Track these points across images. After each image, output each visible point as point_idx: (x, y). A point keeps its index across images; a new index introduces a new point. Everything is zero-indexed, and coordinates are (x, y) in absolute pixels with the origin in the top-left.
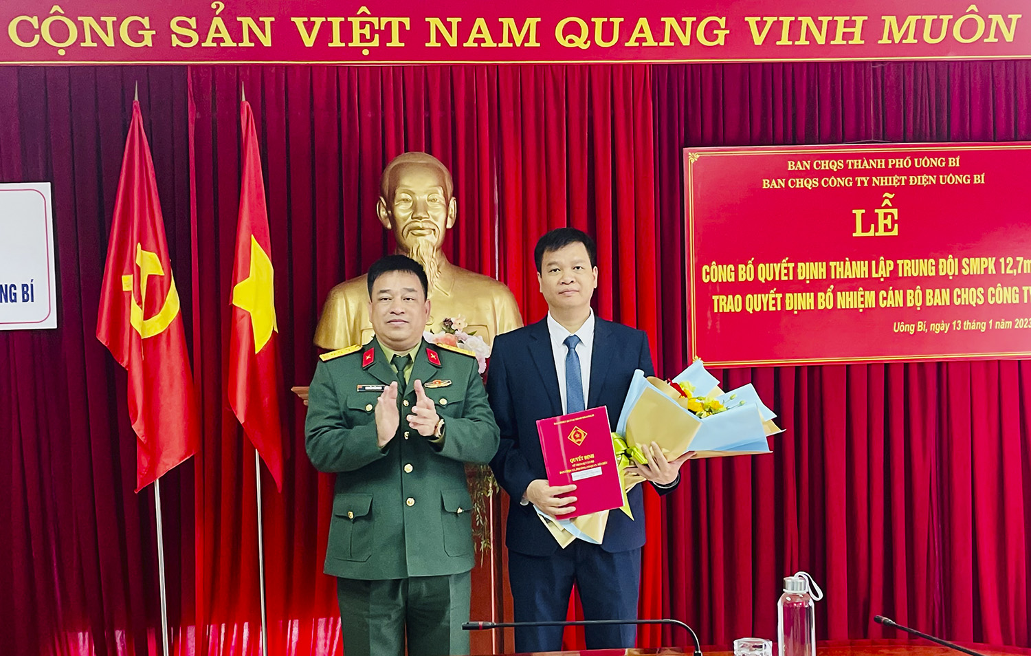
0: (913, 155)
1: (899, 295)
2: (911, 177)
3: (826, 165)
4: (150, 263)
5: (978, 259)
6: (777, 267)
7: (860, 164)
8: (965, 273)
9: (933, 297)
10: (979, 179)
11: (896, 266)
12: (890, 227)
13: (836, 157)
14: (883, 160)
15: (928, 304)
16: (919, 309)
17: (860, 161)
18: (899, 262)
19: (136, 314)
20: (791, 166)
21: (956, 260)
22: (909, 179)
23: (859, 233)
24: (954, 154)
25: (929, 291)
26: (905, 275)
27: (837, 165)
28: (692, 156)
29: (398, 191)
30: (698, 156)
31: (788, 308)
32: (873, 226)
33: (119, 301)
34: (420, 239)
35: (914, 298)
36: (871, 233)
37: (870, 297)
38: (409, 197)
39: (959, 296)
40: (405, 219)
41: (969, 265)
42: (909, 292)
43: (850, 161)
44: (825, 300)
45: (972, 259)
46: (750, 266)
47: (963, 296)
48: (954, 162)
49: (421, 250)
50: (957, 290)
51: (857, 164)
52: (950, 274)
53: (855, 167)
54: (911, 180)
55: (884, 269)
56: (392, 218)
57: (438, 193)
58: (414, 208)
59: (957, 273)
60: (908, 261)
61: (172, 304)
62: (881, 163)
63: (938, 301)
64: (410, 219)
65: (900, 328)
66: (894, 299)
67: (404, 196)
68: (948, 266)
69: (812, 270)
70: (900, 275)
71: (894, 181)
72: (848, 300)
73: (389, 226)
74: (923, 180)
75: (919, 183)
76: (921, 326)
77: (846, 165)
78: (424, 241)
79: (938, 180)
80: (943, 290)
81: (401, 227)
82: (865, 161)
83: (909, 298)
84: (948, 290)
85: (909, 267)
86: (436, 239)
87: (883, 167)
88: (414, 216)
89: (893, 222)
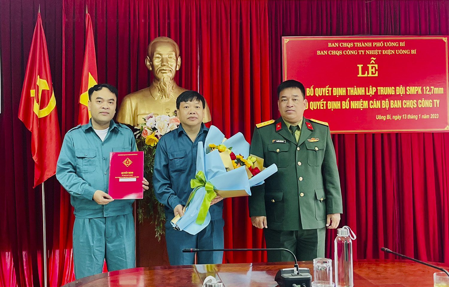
0: (384, 41)
1: (378, 103)
2: (383, 51)
3: (345, 45)
4: (43, 84)
5: (413, 87)
6: (324, 89)
7: (360, 45)
8: (408, 93)
9: (394, 104)
10: (414, 52)
11: (377, 90)
12: (374, 73)
13: (350, 41)
14: (371, 43)
15: (392, 107)
16: (387, 109)
17: (360, 43)
18: (378, 88)
19: (36, 107)
20: (330, 45)
21: (404, 87)
22: (382, 51)
23: (360, 75)
24: (402, 41)
25: (392, 101)
26: (381, 94)
27: (350, 45)
28: (286, 40)
29: (155, 53)
30: (288, 40)
31: (329, 108)
32: (366, 72)
33: (29, 102)
34: (164, 74)
35: (385, 104)
36: (366, 75)
37: (366, 103)
38: (160, 56)
39: (405, 104)
40: (157, 66)
41: (409, 90)
42: (383, 101)
43: (356, 43)
44: (345, 105)
45: (411, 87)
46: (312, 89)
47: (407, 104)
48: (402, 44)
49: (165, 79)
50: (404, 101)
51: (359, 45)
52: (401, 94)
53: (358, 46)
54: (383, 52)
55: (372, 91)
56: (152, 66)
57: (173, 54)
58: (162, 61)
59: (404, 93)
60: (382, 88)
61: (52, 103)
62: (369, 44)
63: (396, 106)
64: (160, 66)
65: (379, 117)
66: (376, 104)
67: (157, 55)
68: (400, 90)
69: (340, 91)
70: (379, 94)
71: (376, 52)
72: (355, 105)
73: (151, 69)
74: (389, 52)
75: (387, 53)
76: (389, 117)
77: (354, 45)
78: (166, 76)
79: (395, 52)
80: (398, 101)
81: (156, 69)
82: (363, 44)
83: (383, 104)
84: (400, 101)
85: (383, 90)
86: (172, 75)
87: (371, 46)
88: (162, 64)
89: (376, 70)
